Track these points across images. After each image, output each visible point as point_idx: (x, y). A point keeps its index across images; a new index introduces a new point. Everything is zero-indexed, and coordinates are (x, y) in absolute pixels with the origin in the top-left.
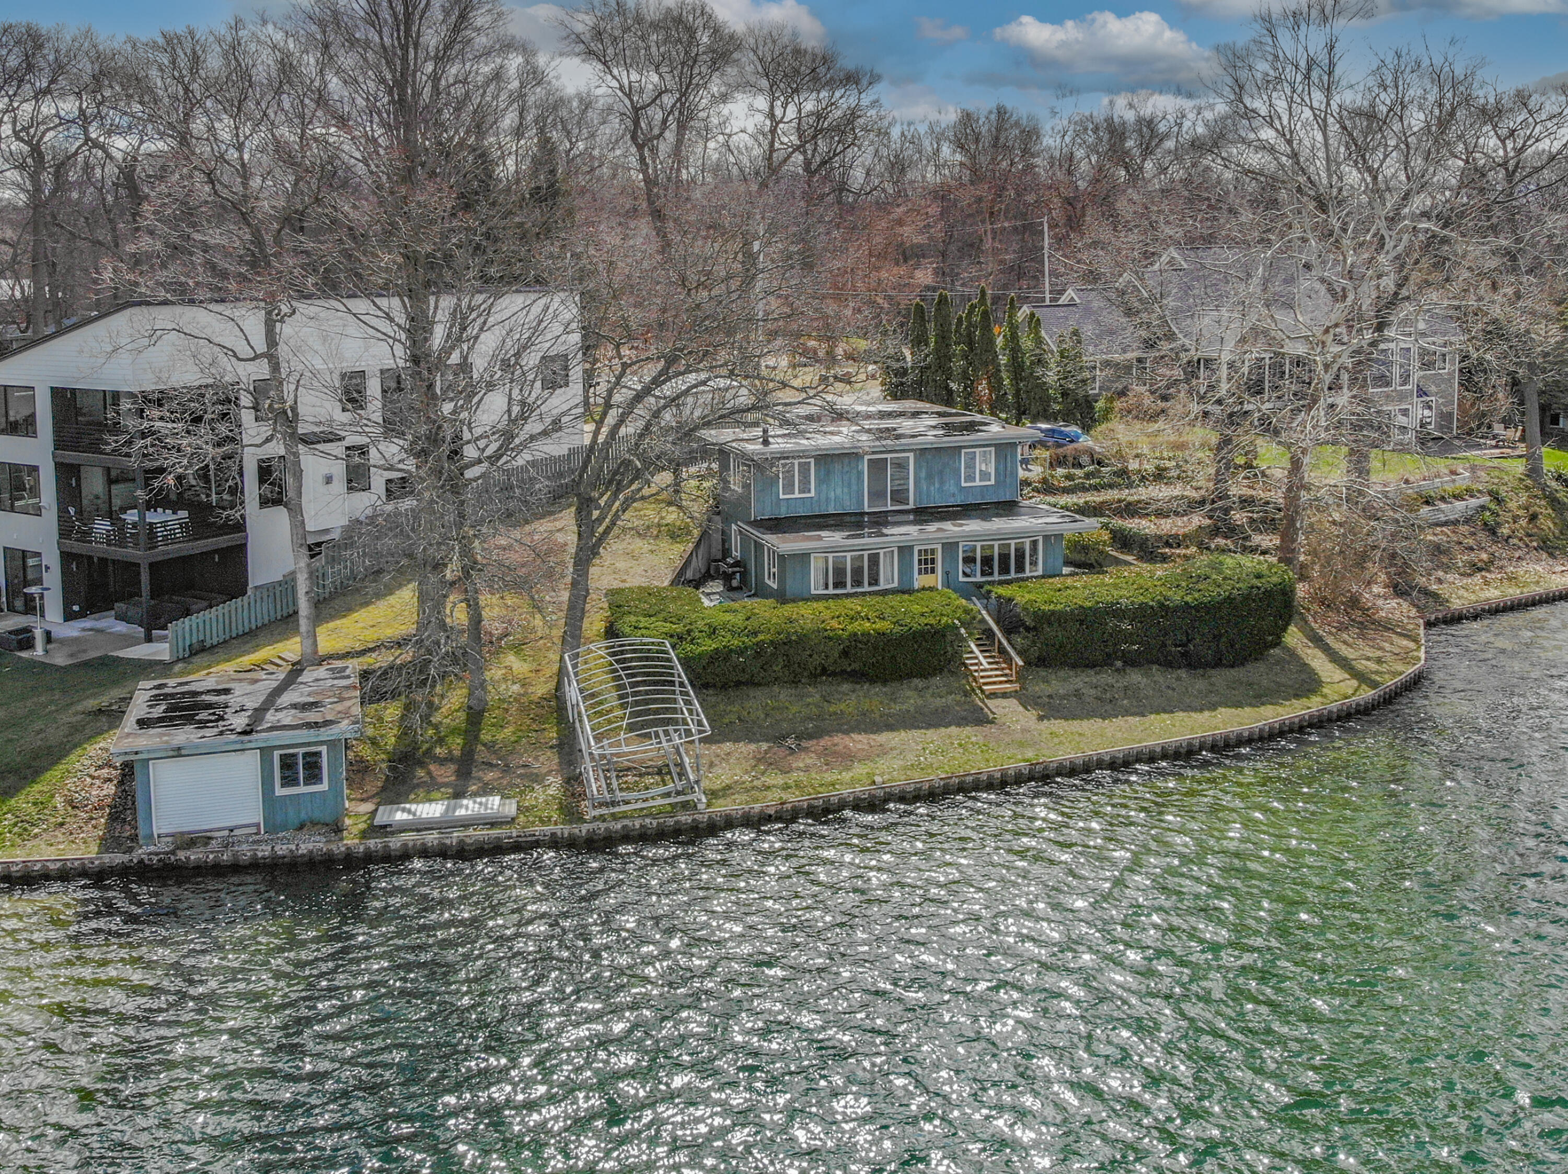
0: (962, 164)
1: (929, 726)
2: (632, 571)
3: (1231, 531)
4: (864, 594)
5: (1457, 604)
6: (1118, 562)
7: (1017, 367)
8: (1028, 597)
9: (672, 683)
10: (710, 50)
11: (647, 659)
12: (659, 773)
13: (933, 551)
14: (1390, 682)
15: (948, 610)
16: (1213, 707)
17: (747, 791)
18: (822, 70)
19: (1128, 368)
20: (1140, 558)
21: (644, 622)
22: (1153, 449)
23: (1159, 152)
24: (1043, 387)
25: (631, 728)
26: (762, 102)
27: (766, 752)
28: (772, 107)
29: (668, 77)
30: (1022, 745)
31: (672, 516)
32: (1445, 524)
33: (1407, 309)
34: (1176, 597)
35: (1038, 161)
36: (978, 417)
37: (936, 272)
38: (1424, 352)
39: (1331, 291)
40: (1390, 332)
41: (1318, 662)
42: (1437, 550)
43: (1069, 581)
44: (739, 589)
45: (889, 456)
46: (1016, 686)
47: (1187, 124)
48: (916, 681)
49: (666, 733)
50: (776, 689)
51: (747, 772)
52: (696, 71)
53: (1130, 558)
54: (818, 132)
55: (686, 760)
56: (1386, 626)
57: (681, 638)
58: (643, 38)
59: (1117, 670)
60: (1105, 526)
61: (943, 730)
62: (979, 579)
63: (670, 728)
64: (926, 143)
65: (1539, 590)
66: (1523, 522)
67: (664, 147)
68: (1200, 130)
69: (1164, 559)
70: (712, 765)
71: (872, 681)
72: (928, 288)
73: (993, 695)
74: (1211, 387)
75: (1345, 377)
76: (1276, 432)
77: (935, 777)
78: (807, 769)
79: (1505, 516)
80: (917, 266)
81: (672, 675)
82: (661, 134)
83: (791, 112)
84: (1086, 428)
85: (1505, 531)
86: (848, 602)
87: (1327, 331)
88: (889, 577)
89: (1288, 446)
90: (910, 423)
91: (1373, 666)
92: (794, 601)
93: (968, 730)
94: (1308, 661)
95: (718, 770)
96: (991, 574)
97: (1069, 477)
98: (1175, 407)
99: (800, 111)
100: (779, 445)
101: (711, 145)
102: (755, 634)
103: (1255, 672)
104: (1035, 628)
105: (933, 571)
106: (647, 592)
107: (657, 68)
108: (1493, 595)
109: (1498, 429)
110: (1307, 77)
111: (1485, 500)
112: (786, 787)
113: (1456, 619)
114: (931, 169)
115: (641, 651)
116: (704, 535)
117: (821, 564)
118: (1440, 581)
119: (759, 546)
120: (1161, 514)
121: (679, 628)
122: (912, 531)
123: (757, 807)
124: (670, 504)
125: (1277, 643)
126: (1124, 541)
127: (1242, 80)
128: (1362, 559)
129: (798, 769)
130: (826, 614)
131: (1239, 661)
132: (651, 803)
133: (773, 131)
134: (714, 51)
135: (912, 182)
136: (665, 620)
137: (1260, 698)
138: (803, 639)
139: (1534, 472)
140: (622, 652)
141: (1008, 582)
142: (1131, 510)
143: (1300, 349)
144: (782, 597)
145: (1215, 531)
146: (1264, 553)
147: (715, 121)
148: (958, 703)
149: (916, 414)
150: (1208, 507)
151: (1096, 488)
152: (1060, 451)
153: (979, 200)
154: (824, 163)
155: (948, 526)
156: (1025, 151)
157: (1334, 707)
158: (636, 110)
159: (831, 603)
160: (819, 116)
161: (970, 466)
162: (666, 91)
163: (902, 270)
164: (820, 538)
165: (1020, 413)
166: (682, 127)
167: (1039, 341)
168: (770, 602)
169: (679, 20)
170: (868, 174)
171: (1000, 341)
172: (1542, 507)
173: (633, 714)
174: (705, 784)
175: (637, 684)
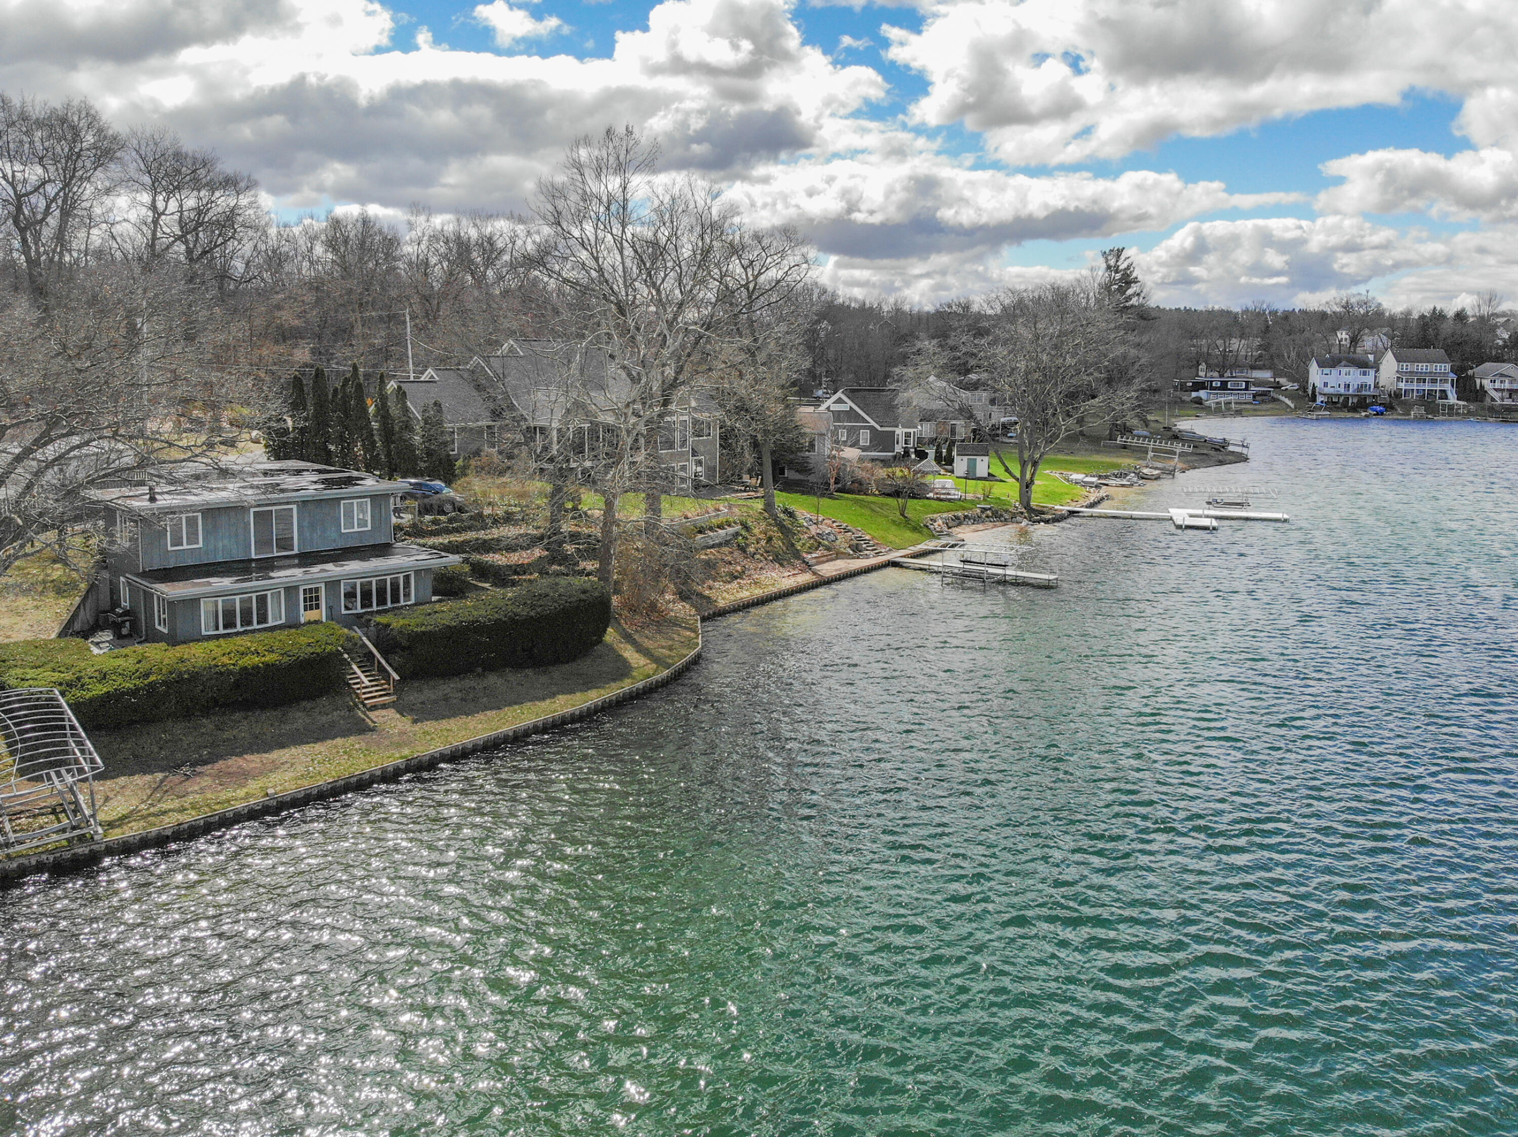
0: (333, 261)
1: (317, 740)
2: (17, 627)
3: (564, 559)
4: (253, 631)
5: (722, 604)
6: (477, 588)
7: (388, 433)
8: (402, 622)
9: (63, 727)
10: (95, 147)
11: (36, 707)
12: (54, 812)
13: (317, 590)
14: (679, 664)
15: (333, 639)
16: (553, 695)
17: (143, 817)
18: (202, 172)
19: (480, 431)
20: (495, 584)
21: (31, 673)
22: (502, 498)
23: (498, 264)
24: (411, 448)
25: (22, 772)
26: (146, 198)
27: (162, 781)
28: (154, 201)
29: (52, 169)
30: (399, 746)
31: (57, 572)
32: (713, 547)
33: (684, 389)
34: (523, 611)
35: (400, 264)
36: (355, 474)
37: (313, 351)
38: (696, 422)
39: (629, 375)
40: (673, 407)
41: (629, 654)
42: (709, 565)
43: (437, 607)
44: (129, 636)
45: (274, 508)
46: (394, 698)
47: (519, 243)
48: (304, 703)
49: (59, 774)
50: (170, 723)
51: (143, 802)
52: (80, 164)
53: (487, 585)
54: (199, 224)
55: (81, 798)
56: (675, 623)
57: (70, 685)
58: (26, 133)
59: (479, 675)
60: (466, 561)
61: (329, 742)
62: (359, 610)
63: (63, 770)
64: (301, 242)
65: (774, 590)
66: (763, 543)
67: (47, 233)
68: (530, 247)
69: (514, 584)
70: (107, 799)
71: (263, 708)
72: (306, 365)
73: (374, 708)
74: (546, 449)
75: (642, 441)
76: (594, 482)
77: (323, 781)
78: (202, 791)
79: (752, 540)
80: (296, 346)
81: (63, 720)
82: (43, 219)
83: (173, 205)
84: (449, 483)
85: (751, 549)
86: (238, 640)
87: (628, 405)
88: (276, 615)
89: (604, 493)
90: (294, 479)
91: (666, 652)
92: (184, 643)
93: (352, 740)
94: (622, 653)
95: (113, 803)
96: (371, 606)
97: (435, 522)
98: (519, 464)
99: (181, 206)
100: (164, 501)
101: (94, 231)
102: (147, 675)
103: (584, 665)
104: (409, 648)
105: (318, 607)
106: (34, 645)
107: (41, 159)
108: (745, 595)
109: (746, 478)
110: (608, 208)
111: (738, 528)
112: (182, 810)
113: (723, 613)
114: (306, 264)
115: (29, 700)
116: (92, 588)
117: (211, 608)
118: (710, 588)
119: (148, 596)
120: (511, 549)
121: (68, 676)
122: (297, 573)
123: (154, 830)
124: (55, 561)
125: (600, 641)
126: (482, 571)
127: (560, 208)
128: (658, 575)
129: (196, 792)
130: (217, 652)
131: (572, 658)
132: (46, 840)
133: (155, 222)
134: (96, 148)
135: (288, 274)
136: (54, 670)
137: (588, 684)
138: (195, 676)
139: (769, 506)
140: (9, 703)
141: (386, 611)
142: (487, 546)
143: (610, 419)
144: (173, 640)
145: (552, 560)
146: (588, 575)
147: (98, 210)
148: (343, 718)
149: (298, 472)
150: (546, 541)
151: (457, 530)
152: (426, 501)
153: (350, 292)
154: (205, 252)
155: (330, 566)
156: (387, 255)
157: (640, 685)
158: (19, 197)
159: (221, 641)
160: (199, 211)
161: (349, 514)
162: (50, 181)
163: (281, 348)
164: (209, 584)
165: (391, 471)
166: (66, 214)
167: (406, 410)
168: (163, 645)
169: (63, 120)
170: (247, 264)
171: (372, 409)
172: (775, 532)
173: (22, 760)
174: (101, 816)
175: (27, 731)
